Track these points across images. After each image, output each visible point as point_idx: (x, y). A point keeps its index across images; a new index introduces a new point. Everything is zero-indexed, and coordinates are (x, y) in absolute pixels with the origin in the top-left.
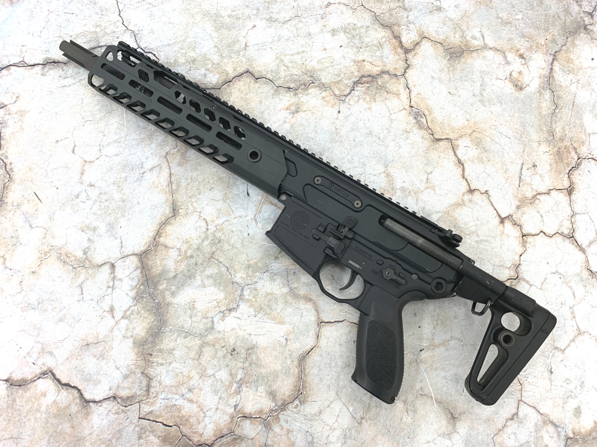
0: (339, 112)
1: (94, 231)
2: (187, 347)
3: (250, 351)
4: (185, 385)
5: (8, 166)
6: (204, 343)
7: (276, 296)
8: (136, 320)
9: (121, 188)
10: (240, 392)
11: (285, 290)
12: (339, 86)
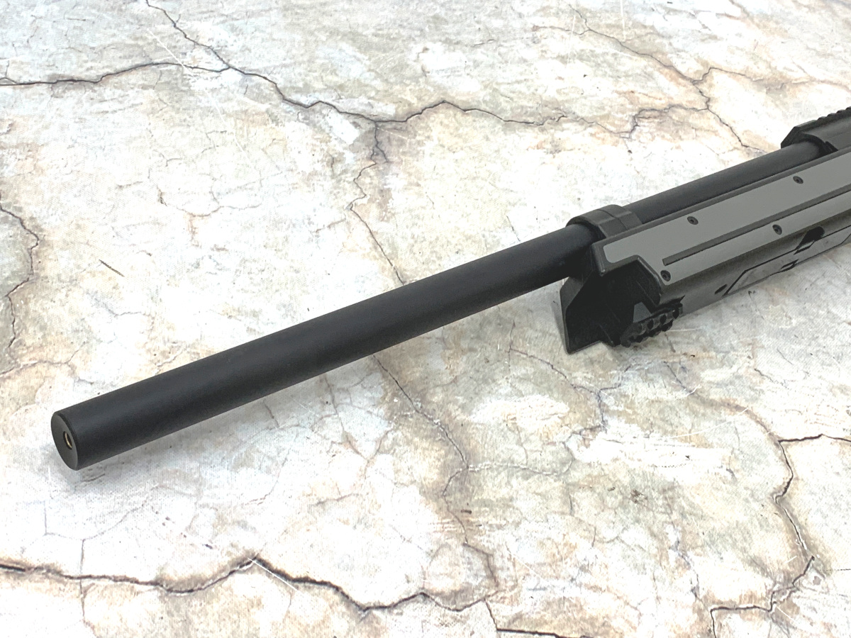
0: (630, 151)
1: (254, 316)
2: (538, 494)
3: (670, 493)
4: (568, 560)
5: (27, 223)
6: (568, 484)
7: (669, 404)
8: (409, 455)
9: (284, 252)
10: (688, 564)
11: (683, 395)
12: (611, 121)
